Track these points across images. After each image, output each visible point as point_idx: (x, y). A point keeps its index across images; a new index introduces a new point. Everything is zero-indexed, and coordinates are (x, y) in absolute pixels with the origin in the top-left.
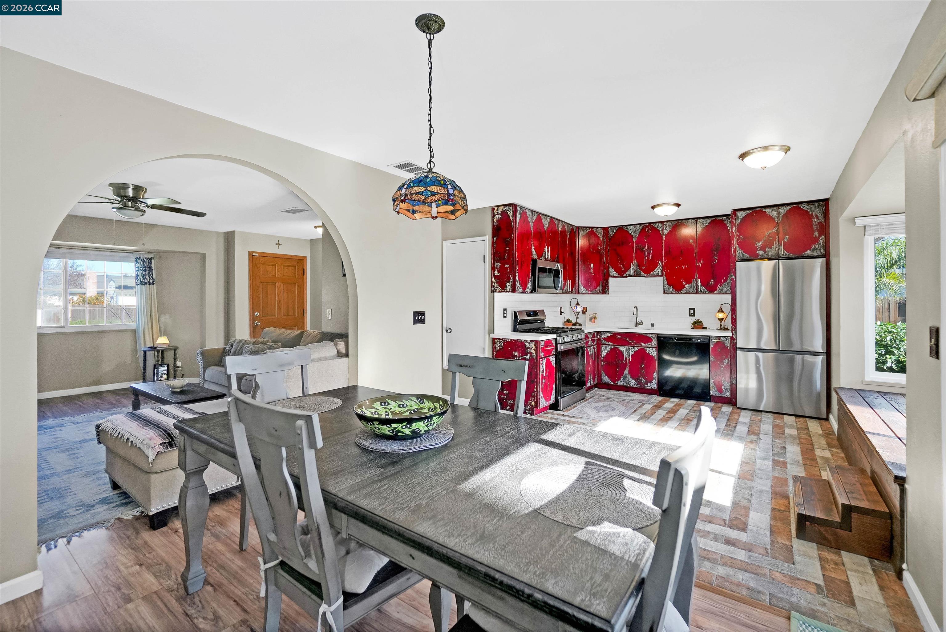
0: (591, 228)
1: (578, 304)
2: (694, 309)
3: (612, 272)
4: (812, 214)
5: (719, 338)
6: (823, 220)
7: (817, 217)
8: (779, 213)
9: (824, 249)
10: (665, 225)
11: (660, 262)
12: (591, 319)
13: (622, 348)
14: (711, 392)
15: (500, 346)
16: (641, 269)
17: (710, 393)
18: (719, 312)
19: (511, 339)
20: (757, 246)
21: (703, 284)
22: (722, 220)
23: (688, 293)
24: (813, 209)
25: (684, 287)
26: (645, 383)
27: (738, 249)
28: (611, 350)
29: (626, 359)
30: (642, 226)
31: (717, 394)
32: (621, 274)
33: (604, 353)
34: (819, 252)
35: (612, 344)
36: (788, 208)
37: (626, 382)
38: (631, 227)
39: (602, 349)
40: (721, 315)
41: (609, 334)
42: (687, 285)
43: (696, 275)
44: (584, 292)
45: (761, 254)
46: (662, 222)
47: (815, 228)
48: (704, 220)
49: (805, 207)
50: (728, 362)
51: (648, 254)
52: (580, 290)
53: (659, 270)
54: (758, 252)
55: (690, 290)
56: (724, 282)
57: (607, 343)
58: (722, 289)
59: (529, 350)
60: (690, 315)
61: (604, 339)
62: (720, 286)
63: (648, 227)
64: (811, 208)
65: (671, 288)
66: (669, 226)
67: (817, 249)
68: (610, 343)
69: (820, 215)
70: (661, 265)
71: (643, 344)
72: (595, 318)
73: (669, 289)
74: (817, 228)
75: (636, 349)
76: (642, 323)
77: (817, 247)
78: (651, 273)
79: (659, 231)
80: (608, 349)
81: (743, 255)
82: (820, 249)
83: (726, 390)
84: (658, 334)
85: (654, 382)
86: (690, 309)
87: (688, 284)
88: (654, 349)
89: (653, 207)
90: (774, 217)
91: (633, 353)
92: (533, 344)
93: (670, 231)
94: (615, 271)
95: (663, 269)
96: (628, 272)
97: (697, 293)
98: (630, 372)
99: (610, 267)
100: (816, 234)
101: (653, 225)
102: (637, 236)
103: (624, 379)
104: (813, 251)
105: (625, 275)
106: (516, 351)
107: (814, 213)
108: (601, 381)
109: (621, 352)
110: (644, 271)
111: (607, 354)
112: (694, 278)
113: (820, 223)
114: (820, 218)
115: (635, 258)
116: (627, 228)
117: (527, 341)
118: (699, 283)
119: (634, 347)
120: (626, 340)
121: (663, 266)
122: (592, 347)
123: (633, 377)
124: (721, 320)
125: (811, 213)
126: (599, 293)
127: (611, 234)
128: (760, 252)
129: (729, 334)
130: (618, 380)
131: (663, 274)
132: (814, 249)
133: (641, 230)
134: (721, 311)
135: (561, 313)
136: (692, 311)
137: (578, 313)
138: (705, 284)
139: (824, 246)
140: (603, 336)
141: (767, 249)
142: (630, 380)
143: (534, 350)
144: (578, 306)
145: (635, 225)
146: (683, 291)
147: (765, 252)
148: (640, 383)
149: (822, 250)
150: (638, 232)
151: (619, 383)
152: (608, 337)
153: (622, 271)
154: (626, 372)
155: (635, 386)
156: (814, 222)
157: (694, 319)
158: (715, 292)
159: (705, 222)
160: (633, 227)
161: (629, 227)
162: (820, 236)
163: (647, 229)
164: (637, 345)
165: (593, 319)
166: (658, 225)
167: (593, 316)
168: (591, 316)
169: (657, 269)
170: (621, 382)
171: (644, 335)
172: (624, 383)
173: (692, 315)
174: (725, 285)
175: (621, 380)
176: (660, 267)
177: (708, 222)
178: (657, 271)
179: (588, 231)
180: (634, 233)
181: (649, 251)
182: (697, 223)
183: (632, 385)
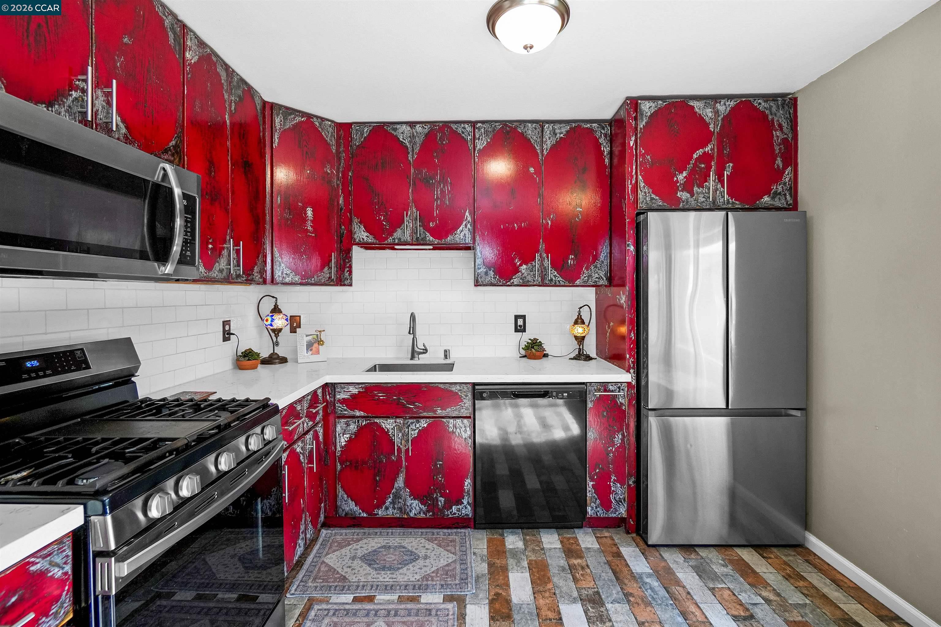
0: (309, 116)
1: (276, 310)
2: (524, 317)
3: (361, 234)
4: (773, 120)
5: (604, 386)
6: (790, 136)
7: (780, 126)
8: (717, 112)
9: (791, 196)
10: (479, 129)
11: (467, 214)
12: (309, 346)
13: (388, 424)
14: (589, 509)
16: (427, 228)
17: (586, 512)
18: (576, 323)
20: (677, 181)
21: (554, 265)
22: (591, 130)
23: (525, 284)
24: (774, 109)
25: (516, 270)
26: (444, 507)
27: (642, 184)
28: (361, 429)
29: (399, 449)
30: (427, 128)
31: (601, 513)
32: (382, 239)
33: (342, 440)
34: (783, 201)
35: (362, 414)
36: (731, 104)
37: (400, 509)
38: (404, 126)
39: (338, 429)
40: (579, 330)
41: (354, 390)
42: (524, 266)
43: (542, 246)
44: (287, 280)
45: (684, 198)
46: (473, 124)
47: (777, 148)
48: (556, 127)
49: (762, 106)
50: (622, 440)
51: (442, 192)
52: (278, 274)
53: (466, 231)
54: (679, 194)
55: (529, 278)
56: (594, 261)
57: (352, 413)
58: (590, 276)
60: (517, 330)
61: (344, 401)
62: (587, 269)
63: (441, 130)
64: (771, 107)
65: (491, 273)
66: (486, 132)
67: (780, 194)
68: (358, 413)
69: (785, 125)
70: (469, 219)
71: (438, 412)
72: (320, 342)
73: (486, 274)
74: (780, 149)
75: (424, 424)
76: (425, 351)
77: (780, 189)
78: (450, 239)
79: (466, 141)
80: (353, 427)
81: (652, 199)
82: (785, 195)
83: (619, 502)
84: (474, 385)
85: (465, 502)
86: (517, 317)
87: (526, 264)
88: (465, 421)
90: (707, 119)
91: (415, 434)
93: (488, 143)
94: (367, 230)
96: (398, 234)
97: (543, 284)
98: (407, 483)
99: (356, 220)
100: (779, 162)
101: (454, 127)
102: (417, 150)
103: (393, 503)
104: (773, 198)
105: (390, 240)
107: (776, 119)
108: (337, 512)
109: (385, 433)
110: (432, 234)
111: (350, 441)
112: (538, 251)
113: (785, 141)
114: (785, 129)
115: (415, 201)
116: (395, 130)
118: (547, 263)
119: (418, 418)
120: (398, 403)
121: (474, 222)
122: (309, 436)
123: (415, 495)
124: (581, 340)
125: (770, 117)
126: (329, 282)
127: (357, 139)
128: (683, 195)
129: (627, 377)
130: (379, 506)
131: (474, 239)
132: (776, 194)
133: (426, 135)
134: (579, 321)
135: (227, 335)
136: (520, 322)
137: (277, 332)
138: (559, 265)
139: (791, 188)
140: (341, 396)
141: (696, 189)
142: (409, 501)
144: (276, 316)
145: (412, 124)
146: (516, 281)
147: (692, 195)
148: (432, 506)
149: (788, 197)
150: (419, 141)
151: (380, 513)
152: (354, 396)
153: (383, 230)
154: (400, 482)
155: (422, 515)
156: (775, 138)
157: (526, 337)
158: (578, 282)
159: (558, 131)
160: (409, 128)
161: (398, 126)
162: (785, 168)
163: (439, 135)
164: (425, 414)
165: (316, 345)
166: (464, 128)
167: (315, 336)
168: (310, 338)
169: (461, 228)
170: (387, 508)
171: (441, 386)
172: (394, 508)
173: (520, 329)
174: (596, 267)
175: (387, 504)
176: (469, 226)
177: (564, 130)
178: (462, 234)
179: (298, 119)
180: (410, 142)
181: (444, 187)
182: (542, 131)
183: (412, 515)
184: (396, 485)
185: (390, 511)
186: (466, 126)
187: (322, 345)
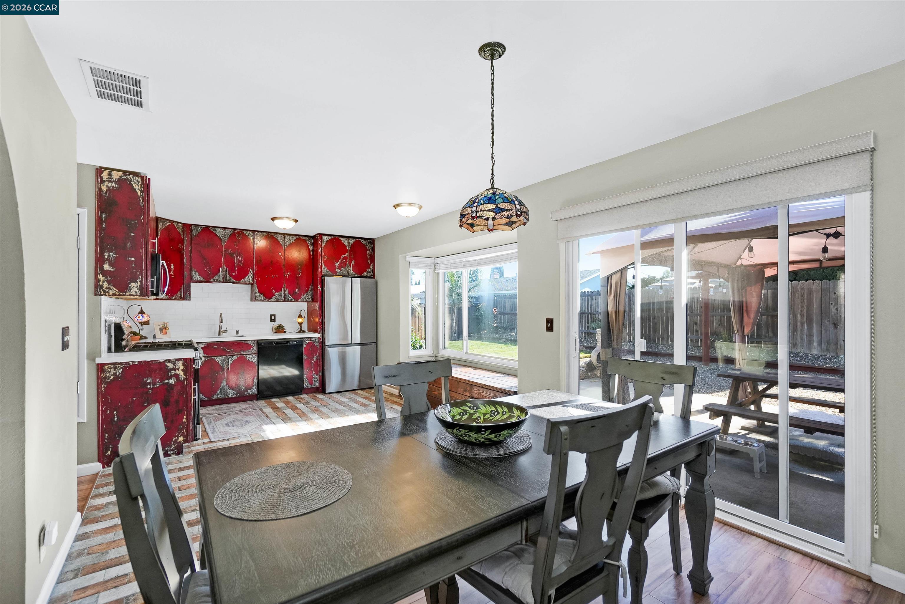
0: (172, 221)
2: (275, 315)
3: (196, 276)
5: (310, 338)
6: (372, 253)
7: (369, 249)
8: (349, 243)
9: (373, 273)
10: (256, 234)
11: (251, 270)
12: (161, 330)
13: (218, 359)
14: (304, 385)
15: (115, 374)
16: (230, 275)
17: (303, 386)
18: (299, 317)
19: (139, 362)
20: (336, 266)
21: (290, 293)
22: (305, 240)
23: (277, 301)
24: (367, 244)
25: (273, 295)
26: (244, 391)
27: (324, 266)
29: (224, 369)
30: (231, 231)
31: (309, 386)
32: (208, 279)
34: (370, 275)
35: (206, 355)
36: (354, 240)
37: (224, 394)
38: (220, 229)
40: (300, 320)
41: (203, 346)
42: (277, 293)
43: (284, 285)
44: (164, 298)
45: (338, 272)
46: (254, 232)
47: (368, 257)
48: (291, 237)
49: (363, 242)
50: (317, 358)
51: (238, 260)
53: (250, 278)
54: (336, 270)
55: (279, 298)
56: (306, 292)
58: (304, 298)
59: (173, 372)
60: (271, 321)
62: (303, 295)
63: (238, 233)
64: (366, 242)
65: (262, 296)
66: (260, 236)
69: (371, 249)
70: (252, 272)
71: (242, 352)
72: (167, 328)
73: (260, 296)
75: (235, 358)
76: (226, 332)
77: (369, 271)
78: (242, 280)
79: (250, 239)
81: (327, 271)
82: (371, 273)
83: (315, 381)
84: (257, 341)
85: (254, 388)
86: (271, 316)
87: (278, 292)
88: (254, 355)
89: (273, 219)
90: (346, 244)
91: (231, 362)
92: (180, 365)
94: (200, 275)
95: (254, 278)
96: (216, 277)
97: (285, 301)
98: (228, 383)
99: (194, 270)
100: (369, 261)
101: (244, 232)
102: (226, 241)
103: (221, 392)
104: (367, 273)
105: (212, 280)
106: (149, 376)
107: (368, 246)
109: (217, 363)
110: (234, 277)
112: (283, 288)
113: (370, 254)
114: (370, 251)
115: (225, 263)
116: (215, 230)
117: (169, 361)
118: (287, 292)
119: (233, 356)
120: (223, 350)
121: (254, 274)
123: (231, 388)
124: (301, 324)
125: (366, 246)
126: (178, 299)
127: (194, 232)
128: (338, 270)
129: (317, 335)
130: (214, 394)
131: (254, 281)
133: (230, 234)
134: (300, 316)
136: (273, 317)
137: (143, 323)
138: (292, 293)
139: (373, 271)
141: (342, 268)
142: (228, 391)
143: (183, 370)
144: (143, 315)
145: (224, 228)
146: (273, 299)
147: (341, 271)
148: (239, 392)
150: (227, 236)
151: (214, 397)
153: (208, 275)
154: (224, 383)
155: (235, 396)
156: (367, 253)
157: (276, 324)
158: (300, 300)
159: (291, 239)
160: (222, 231)
161: (216, 229)
162: (371, 264)
163: (237, 235)
164: (236, 354)
165: (164, 330)
166: (249, 233)
167: (163, 326)
168: (161, 326)
169: (248, 276)
170: (218, 395)
171: (244, 342)
172: (221, 394)
173: (273, 320)
174: (307, 294)
175: (218, 393)
176: (251, 275)
177: (294, 239)
178: (248, 279)
179: (168, 224)
180: (223, 237)
181: (240, 257)
182: (285, 238)
183: (230, 396)
184: (222, 384)
185: (219, 396)
186: (250, 233)
187: (168, 330)
